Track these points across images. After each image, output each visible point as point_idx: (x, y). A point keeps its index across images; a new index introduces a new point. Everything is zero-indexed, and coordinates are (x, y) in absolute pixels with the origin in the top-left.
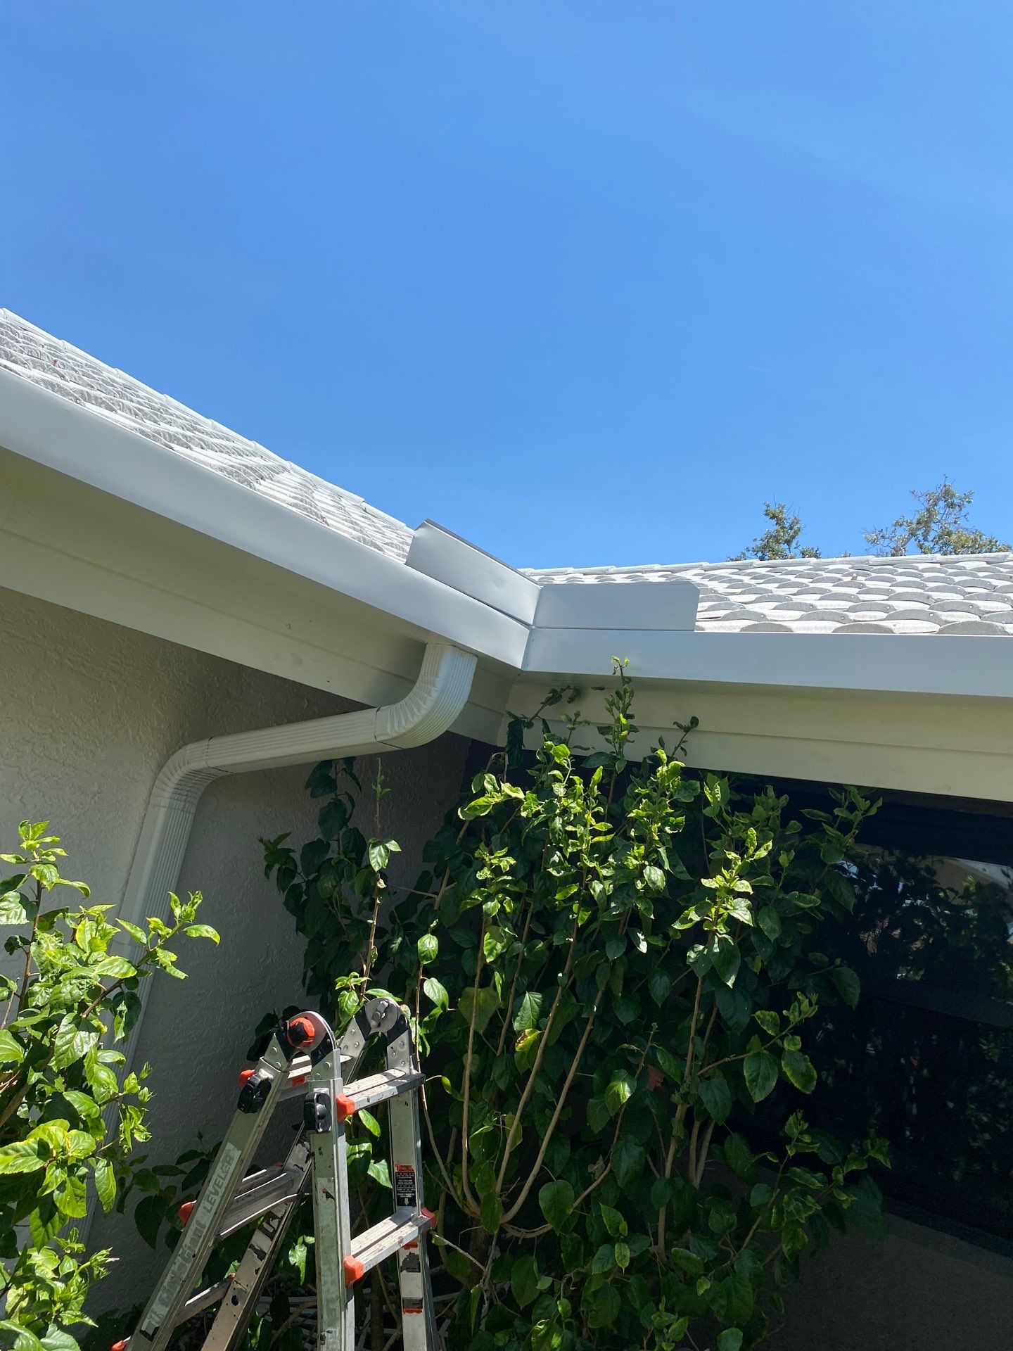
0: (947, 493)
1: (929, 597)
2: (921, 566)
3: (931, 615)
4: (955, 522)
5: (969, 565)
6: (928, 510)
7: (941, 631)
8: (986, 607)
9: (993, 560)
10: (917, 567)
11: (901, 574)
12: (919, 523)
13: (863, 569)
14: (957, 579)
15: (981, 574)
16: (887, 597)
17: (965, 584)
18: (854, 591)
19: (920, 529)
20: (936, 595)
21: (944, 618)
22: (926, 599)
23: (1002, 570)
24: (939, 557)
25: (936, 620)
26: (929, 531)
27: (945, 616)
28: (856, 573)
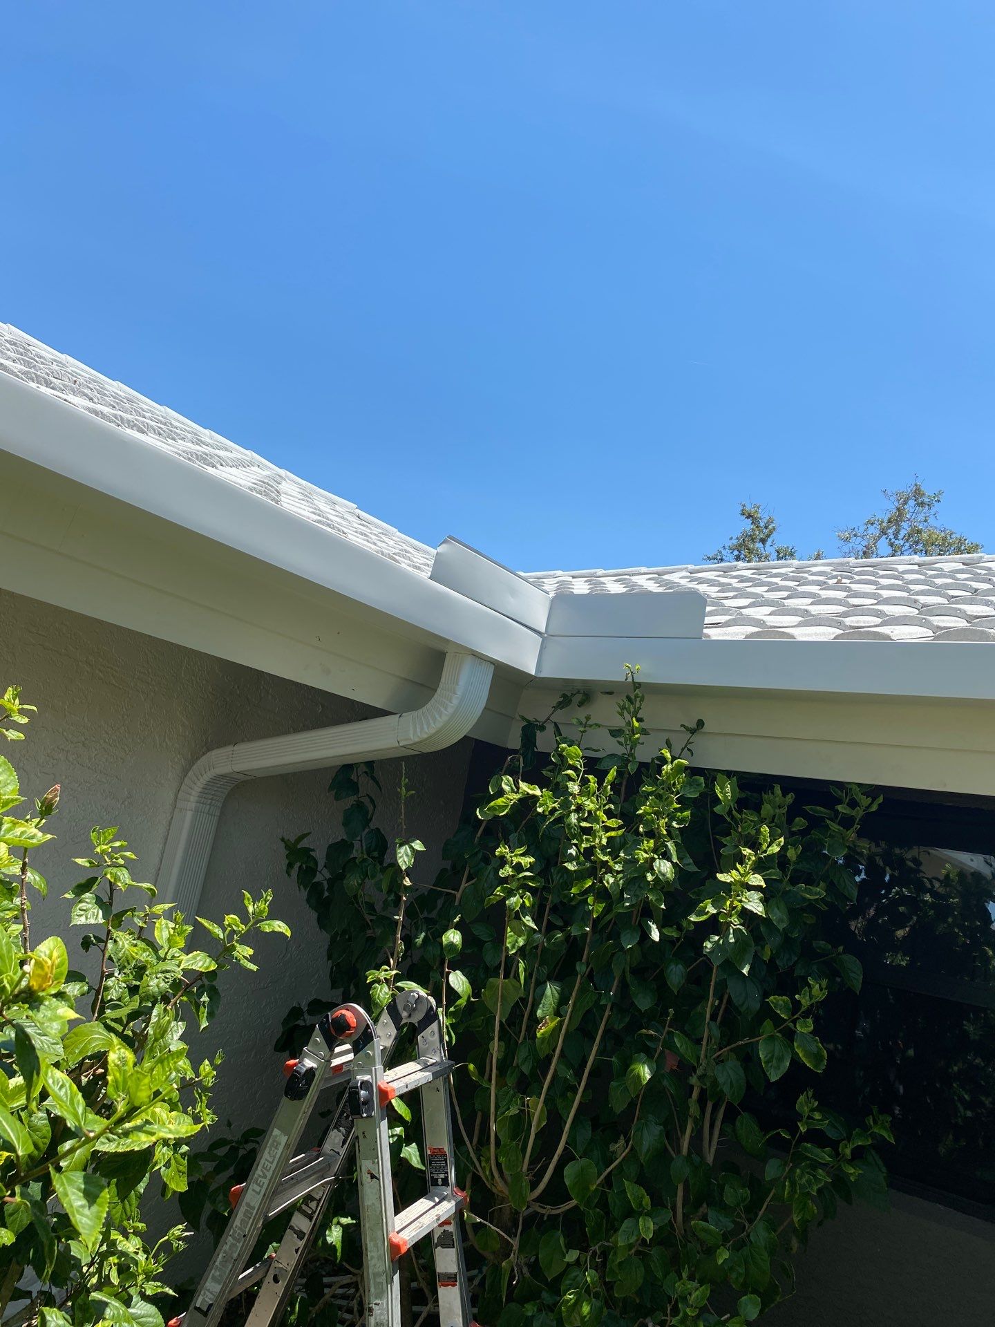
0: (918, 493)
1: (916, 601)
2: (901, 568)
3: (924, 621)
4: (926, 521)
5: (948, 567)
6: (898, 509)
7: (936, 638)
8: (973, 611)
9: (968, 561)
10: (896, 568)
11: (882, 577)
12: (889, 521)
13: (846, 570)
14: (939, 581)
15: (959, 576)
16: (876, 601)
17: (947, 587)
18: (841, 595)
19: (889, 528)
20: (923, 599)
21: (936, 624)
22: (913, 603)
23: (979, 571)
24: (917, 558)
25: (927, 625)
26: (899, 530)
27: (937, 621)
28: (840, 575)
